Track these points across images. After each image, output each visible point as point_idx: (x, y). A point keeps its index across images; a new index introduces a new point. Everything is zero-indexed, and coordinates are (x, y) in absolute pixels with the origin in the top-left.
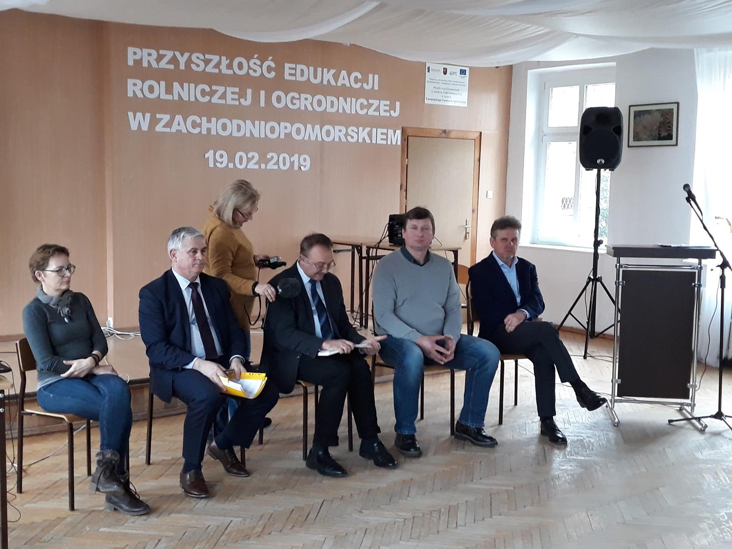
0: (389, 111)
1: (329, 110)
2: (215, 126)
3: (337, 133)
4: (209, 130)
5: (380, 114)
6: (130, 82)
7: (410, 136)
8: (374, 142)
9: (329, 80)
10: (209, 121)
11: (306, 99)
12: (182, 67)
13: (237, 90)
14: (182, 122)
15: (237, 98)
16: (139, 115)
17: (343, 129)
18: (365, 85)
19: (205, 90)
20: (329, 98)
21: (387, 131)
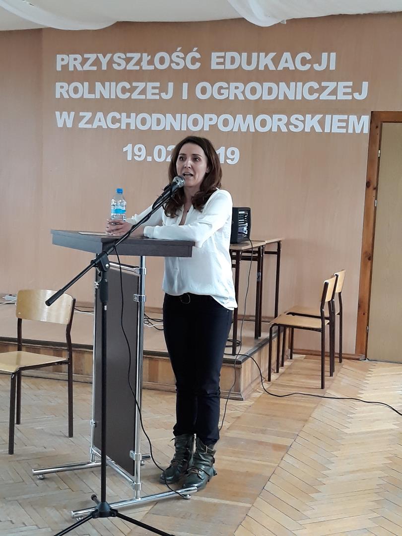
0: (351, 94)
1: (266, 97)
2: (134, 121)
3: (276, 123)
4: (128, 125)
5: (337, 98)
6: (58, 85)
7: (384, 122)
8: (327, 130)
9: (266, 65)
10: (128, 117)
11: (237, 88)
12: (104, 67)
13: (158, 84)
14: (103, 119)
15: (158, 92)
16: (65, 114)
17: (284, 118)
18: (316, 67)
19: (125, 87)
20: (266, 85)
21: (348, 118)
